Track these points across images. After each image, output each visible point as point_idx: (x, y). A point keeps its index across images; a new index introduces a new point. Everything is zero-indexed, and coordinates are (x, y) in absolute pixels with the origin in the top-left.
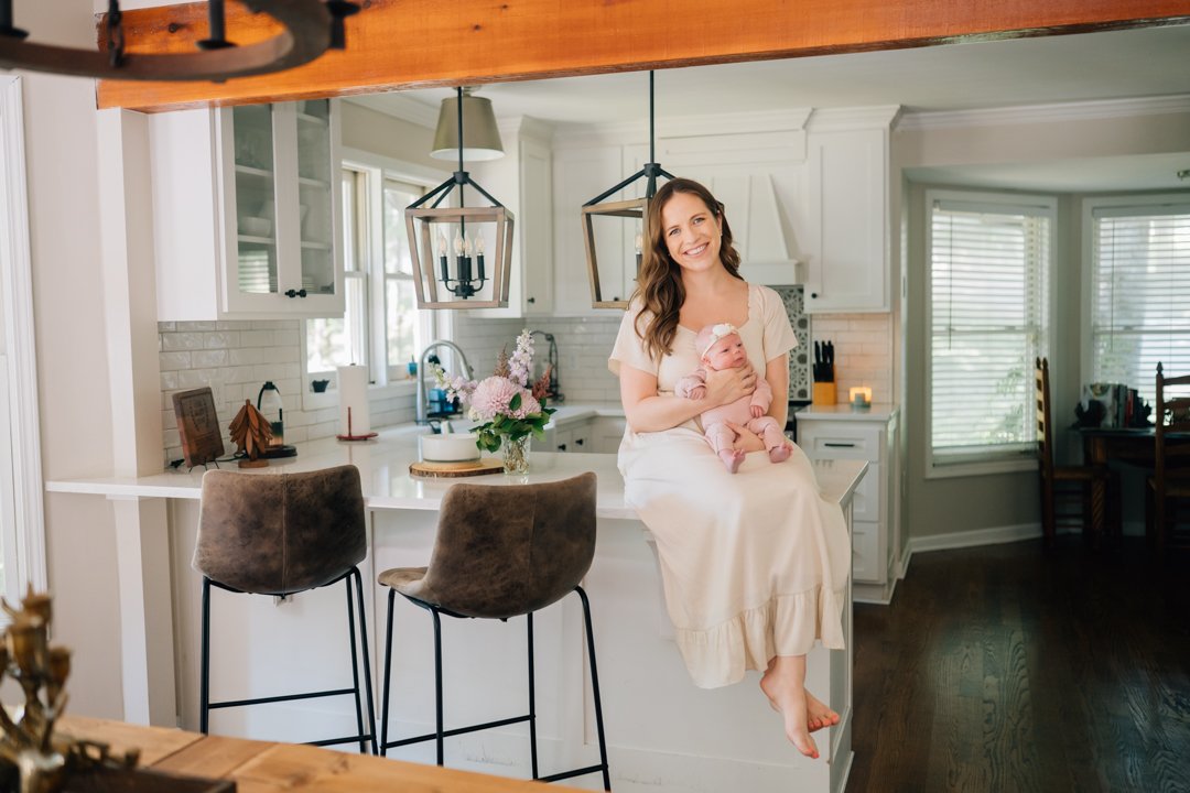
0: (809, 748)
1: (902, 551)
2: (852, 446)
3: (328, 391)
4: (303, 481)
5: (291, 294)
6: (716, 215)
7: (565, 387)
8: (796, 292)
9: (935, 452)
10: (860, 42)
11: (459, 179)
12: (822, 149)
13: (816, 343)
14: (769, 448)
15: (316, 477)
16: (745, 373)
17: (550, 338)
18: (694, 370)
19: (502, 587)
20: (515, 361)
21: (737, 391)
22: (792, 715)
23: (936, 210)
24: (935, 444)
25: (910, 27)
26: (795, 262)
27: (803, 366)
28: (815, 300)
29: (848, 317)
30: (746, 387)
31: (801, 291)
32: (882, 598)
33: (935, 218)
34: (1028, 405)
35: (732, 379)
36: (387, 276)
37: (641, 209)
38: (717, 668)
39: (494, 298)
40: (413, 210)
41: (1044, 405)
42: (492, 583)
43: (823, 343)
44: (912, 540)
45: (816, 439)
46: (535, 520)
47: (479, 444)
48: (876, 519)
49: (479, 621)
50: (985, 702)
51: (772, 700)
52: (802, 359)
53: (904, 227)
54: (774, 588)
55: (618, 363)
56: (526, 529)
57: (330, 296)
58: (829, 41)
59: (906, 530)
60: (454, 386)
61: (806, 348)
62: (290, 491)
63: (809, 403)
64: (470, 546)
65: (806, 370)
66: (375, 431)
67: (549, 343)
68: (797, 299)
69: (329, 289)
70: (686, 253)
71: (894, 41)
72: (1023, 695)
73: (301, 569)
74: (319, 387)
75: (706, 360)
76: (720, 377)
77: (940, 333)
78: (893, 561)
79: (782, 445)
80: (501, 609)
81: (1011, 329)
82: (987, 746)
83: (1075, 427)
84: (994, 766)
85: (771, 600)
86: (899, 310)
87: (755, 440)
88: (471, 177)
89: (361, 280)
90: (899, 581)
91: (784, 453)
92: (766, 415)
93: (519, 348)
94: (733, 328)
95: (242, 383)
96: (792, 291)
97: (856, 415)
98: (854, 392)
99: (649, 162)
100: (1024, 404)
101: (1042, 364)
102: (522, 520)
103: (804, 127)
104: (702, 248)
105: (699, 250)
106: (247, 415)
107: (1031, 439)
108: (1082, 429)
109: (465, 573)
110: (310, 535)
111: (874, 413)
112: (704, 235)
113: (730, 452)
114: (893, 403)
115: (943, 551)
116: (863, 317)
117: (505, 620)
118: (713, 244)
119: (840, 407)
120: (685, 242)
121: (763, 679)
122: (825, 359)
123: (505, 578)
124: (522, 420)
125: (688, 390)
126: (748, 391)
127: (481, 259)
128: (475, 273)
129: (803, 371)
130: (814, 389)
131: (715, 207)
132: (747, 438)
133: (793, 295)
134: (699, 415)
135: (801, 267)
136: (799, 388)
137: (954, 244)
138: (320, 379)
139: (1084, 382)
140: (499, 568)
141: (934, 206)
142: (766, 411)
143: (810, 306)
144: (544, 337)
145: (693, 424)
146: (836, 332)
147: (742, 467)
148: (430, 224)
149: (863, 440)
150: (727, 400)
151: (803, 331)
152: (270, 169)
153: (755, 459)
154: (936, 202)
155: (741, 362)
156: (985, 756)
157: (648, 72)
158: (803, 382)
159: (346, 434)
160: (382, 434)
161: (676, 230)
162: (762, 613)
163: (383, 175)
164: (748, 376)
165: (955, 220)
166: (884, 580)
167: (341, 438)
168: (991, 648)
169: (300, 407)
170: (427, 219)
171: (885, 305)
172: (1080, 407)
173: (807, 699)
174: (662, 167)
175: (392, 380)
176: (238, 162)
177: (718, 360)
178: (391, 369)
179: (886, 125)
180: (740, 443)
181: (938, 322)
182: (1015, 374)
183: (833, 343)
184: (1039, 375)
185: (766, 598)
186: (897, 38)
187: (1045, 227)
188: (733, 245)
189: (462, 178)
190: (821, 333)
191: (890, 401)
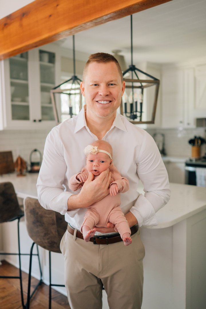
5: (35, 121)
11: (73, 78)
17: (163, 135)
40: (53, 91)
67: (162, 137)
106: (18, 160)
152: (27, 80)
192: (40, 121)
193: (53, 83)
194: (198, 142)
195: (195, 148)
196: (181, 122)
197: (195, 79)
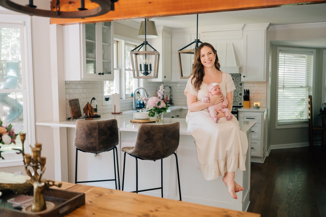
0: (235, 196)
1: (268, 149)
2: (254, 118)
3: (109, 101)
4: (102, 123)
5: (100, 74)
6: (214, 53)
7: (174, 101)
8: (239, 76)
9: (278, 121)
10: (254, 6)
11: (145, 43)
12: (247, 35)
13: (245, 90)
14: (226, 117)
15: (106, 122)
16: (221, 96)
17: (170, 88)
18: (207, 95)
19: (154, 152)
20: (159, 92)
21: (218, 101)
22: (230, 187)
23: (280, 53)
24: (278, 119)
25: (267, 2)
26: (239, 67)
27: (241, 96)
28: (244, 78)
29: (254, 83)
30: (221, 100)
31: (241, 75)
32: (261, 161)
33: (280, 55)
34: (306, 109)
35: (217, 98)
36: (126, 70)
37: (194, 52)
38: (211, 175)
39: (154, 76)
40: (132, 52)
41: (311, 109)
42: (151, 151)
43: (247, 90)
44: (271, 146)
45: (243, 116)
46: (163, 134)
47: (149, 115)
48: (260, 139)
49: (148, 161)
50: (289, 190)
51: (226, 184)
52: (241, 94)
53: (270, 57)
54: (227, 154)
55: (187, 92)
56: (161, 136)
57: (110, 75)
58: (245, 6)
59: (269, 143)
60: (143, 99)
61: (242, 91)
62: (99, 126)
63: (242, 106)
64: (146, 141)
65: (242, 97)
66: (122, 112)
67: (170, 89)
68: (239, 77)
69: (110, 73)
70: (205, 62)
71: (263, 6)
72: (299, 188)
73: (101, 146)
74: (107, 99)
75: (210, 92)
76: (214, 97)
77: (281, 88)
78: (265, 151)
79: (230, 116)
80: (154, 158)
81: (302, 87)
82: (288, 201)
83: (319, 115)
84: (289, 206)
85: (226, 157)
86: (268, 80)
87: (223, 114)
88: (148, 43)
89: (119, 71)
90: (267, 157)
91: (230, 118)
92: (227, 108)
93: (160, 89)
94: (218, 84)
95: (87, 98)
96: (238, 75)
97: (256, 110)
98: (255, 104)
99: (196, 39)
100: (305, 108)
101: (310, 97)
102: (160, 134)
103: (242, 29)
104: (210, 61)
105: (209, 61)
106: (88, 106)
107: (307, 118)
108: (321, 116)
109: (144, 148)
110: (104, 137)
111: (260, 110)
112: (211, 58)
113: (215, 117)
114: (266, 107)
115: (280, 149)
116: (258, 83)
117: (155, 161)
118: (213, 60)
119: (251, 108)
120: (206, 59)
121: (223, 178)
122: (247, 94)
123: (155, 149)
124: (161, 108)
125: (205, 100)
126: (221, 101)
127: (151, 65)
128: (149, 69)
129: (241, 98)
130: (244, 103)
131: (215, 51)
132: (221, 114)
133: (238, 76)
134: (208, 107)
135: (240, 68)
136: (240, 102)
137: (285, 62)
138: (107, 97)
139: (323, 102)
140: (153, 147)
141: (280, 52)
142: (226, 107)
143: (243, 79)
144: (168, 87)
145: (206, 110)
146: (250, 87)
147: (219, 121)
148: (137, 56)
149: (256, 117)
150: (216, 103)
151: (241, 87)
152: (95, 40)
153: (222, 119)
154: (280, 51)
155: (220, 93)
156: (287, 204)
157: (197, 14)
158: (241, 101)
159: (114, 112)
160: (124, 113)
161: (203, 56)
162: (223, 160)
163: (125, 42)
164: (222, 97)
165: (285, 56)
166: (262, 156)
167: (112, 113)
168: (291, 175)
169: (102, 105)
170: (136, 54)
171: (264, 79)
172: (321, 109)
173: (235, 184)
174: (200, 40)
175: (127, 98)
176: (86, 38)
177: (213, 92)
178: (126, 95)
179: (266, 29)
180: (218, 115)
181: (280, 85)
182: (303, 100)
183: (249, 90)
184: (309, 100)
185: (225, 156)
186: (264, 5)
187: (312, 58)
188: (219, 62)
189: (146, 43)
190: (246, 87)
191: (265, 106)
192: (103, 74)
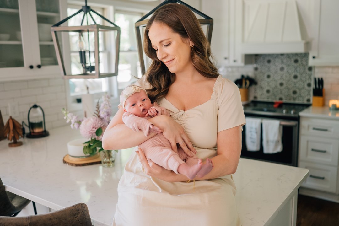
2: (326, 130)
5: (31, 67)
11: (84, 10)
13: (315, 79)
26: (304, 42)
27: (309, 88)
28: (314, 59)
31: (308, 55)
43: (319, 79)
45: (309, 126)
48: (336, 165)
52: (309, 85)
61: (311, 80)
63: (311, 105)
74: (79, 101)
75: (125, 111)
98: (332, 102)
106: (9, 123)
122: (319, 86)
129: (309, 91)
130: (313, 99)
135: (308, 45)
136: (307, 98)
138: (79, 98)
146: (325, 73)
149: (332, 128)
151: (310, 73)
158: (309, 96)
163: (114, 8)
183: (323, 79)
190: (318, 74)
192: (39, 67)
193: (57, 11)
194: (246, 84)
195: (243, 90)
196: (226, 58)
197: (244, 4)
